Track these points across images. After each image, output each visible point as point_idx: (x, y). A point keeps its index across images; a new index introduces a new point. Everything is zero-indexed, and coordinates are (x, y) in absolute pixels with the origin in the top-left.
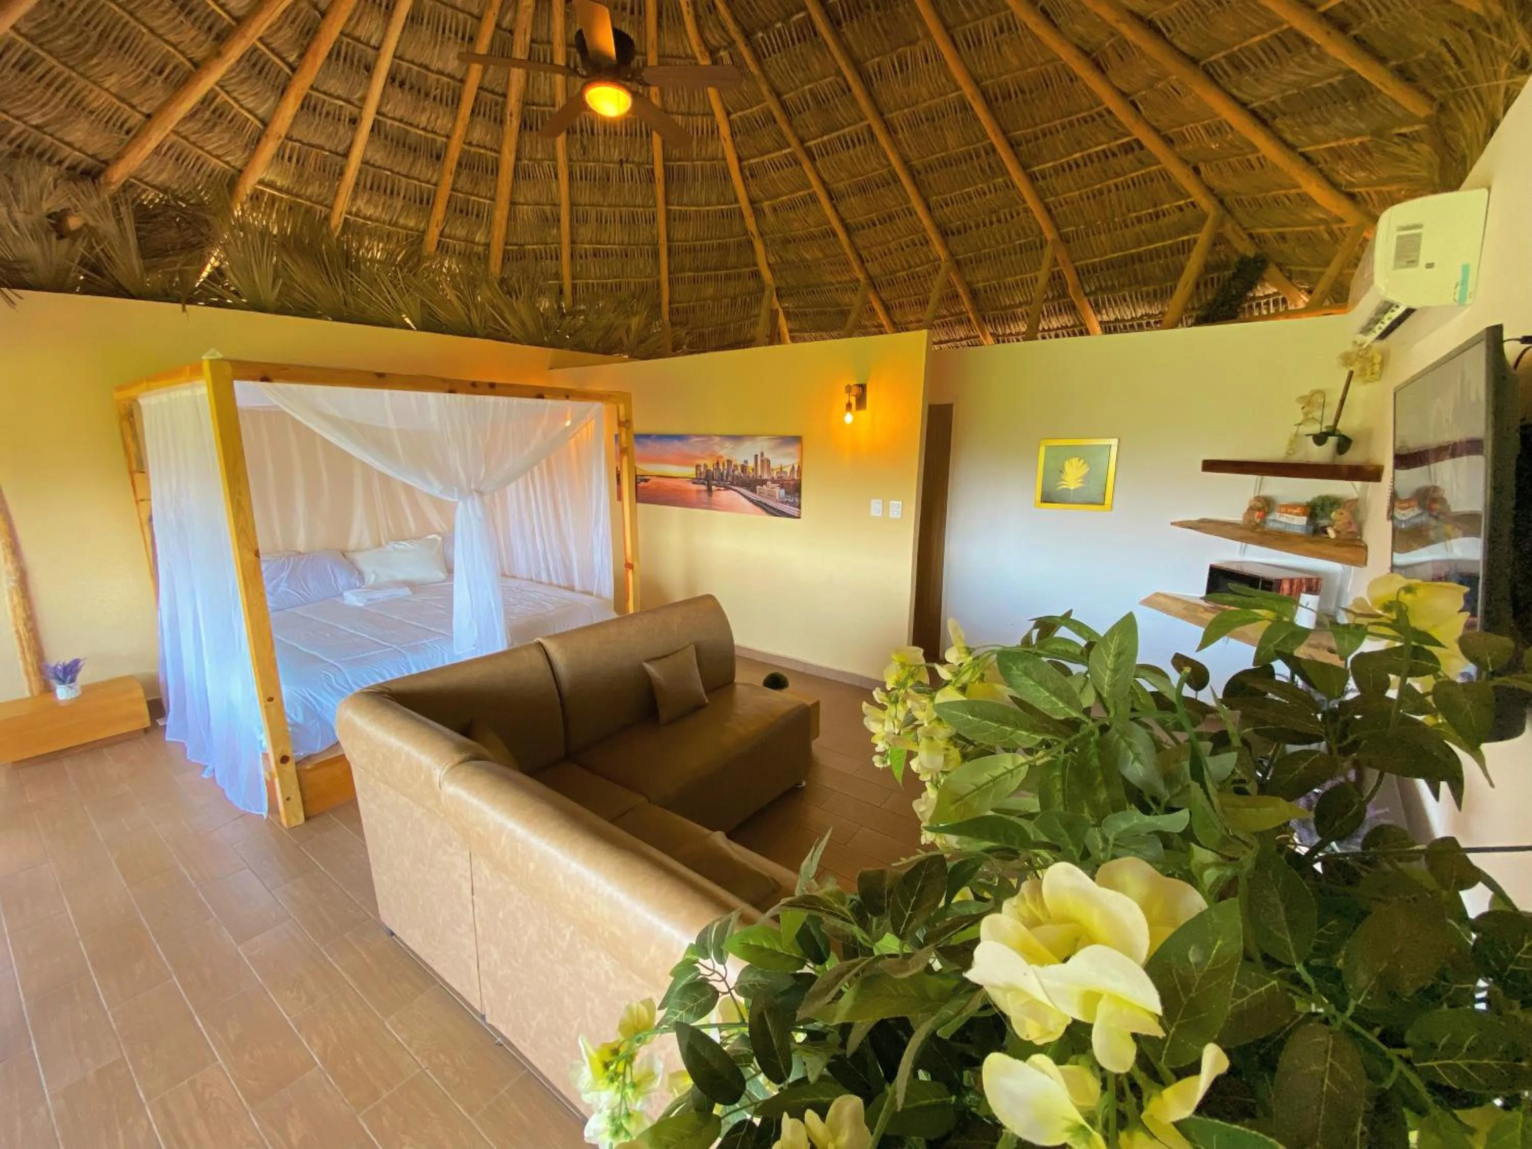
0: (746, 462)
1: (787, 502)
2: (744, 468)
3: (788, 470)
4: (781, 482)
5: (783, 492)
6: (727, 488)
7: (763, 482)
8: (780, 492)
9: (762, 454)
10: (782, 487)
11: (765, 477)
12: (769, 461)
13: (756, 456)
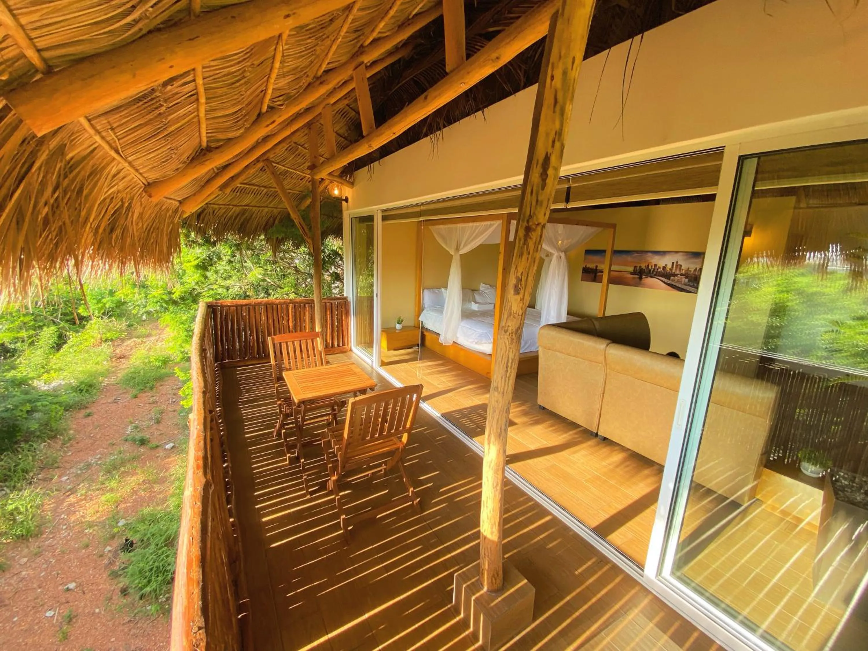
0: (666, 265)
1: (689, 285)
2: (664, 268)
3: (692, 270)
4: (686, 275)
5: (687, 280)
6: (651, 277)
7: (675, 275)
8: (685, 280)
9: (677, 262)
10: (687, 277)
11: (678, 272)
12: (681, 266)
13: (673, 263)
